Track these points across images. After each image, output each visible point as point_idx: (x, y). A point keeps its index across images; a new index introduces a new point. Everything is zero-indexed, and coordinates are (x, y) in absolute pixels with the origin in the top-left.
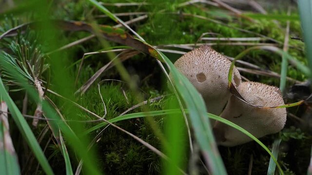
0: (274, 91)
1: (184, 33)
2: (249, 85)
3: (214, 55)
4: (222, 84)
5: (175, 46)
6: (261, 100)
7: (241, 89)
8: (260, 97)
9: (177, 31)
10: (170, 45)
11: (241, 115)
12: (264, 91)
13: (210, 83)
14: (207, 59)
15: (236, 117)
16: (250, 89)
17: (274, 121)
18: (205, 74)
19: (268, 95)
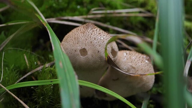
0: (144, 60)
1: (79, 7)
2: (125, 54)
3: (96, 31)
4: (101, 58)
5: (70, 18)
6: (134, 68)
7: (119, 58)
8: (133, 66)
9: (73, 5)
10: (66, 18)
11: (118, 79)
12: (136, 60)
13: (90, 57)
14: (89, 36)
15: (115, 80)
16: (125, 58)
17: (144, 85)
18: (87, 49)
19: (140, 64)
